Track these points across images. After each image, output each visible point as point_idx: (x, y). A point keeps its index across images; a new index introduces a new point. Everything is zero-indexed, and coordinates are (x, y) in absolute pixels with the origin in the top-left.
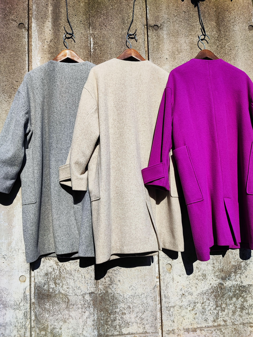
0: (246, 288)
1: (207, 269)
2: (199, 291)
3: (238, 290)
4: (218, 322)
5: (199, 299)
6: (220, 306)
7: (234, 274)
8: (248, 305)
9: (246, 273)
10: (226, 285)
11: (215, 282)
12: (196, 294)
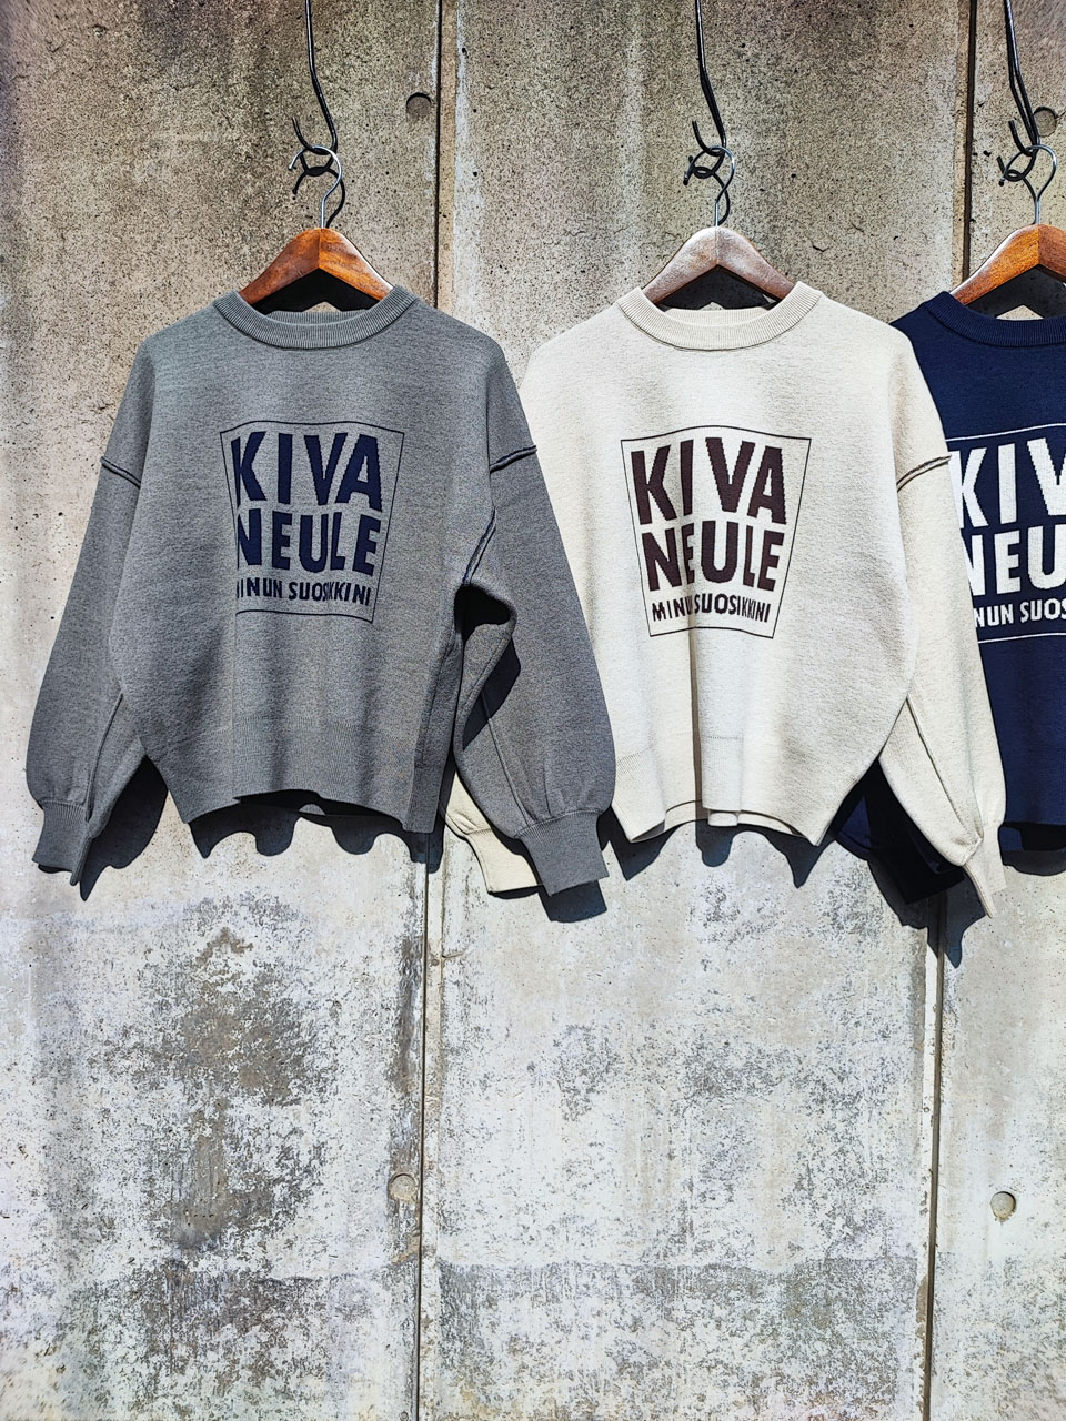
0: (285, 1290)
1: (122, 1200)
2: (82, 1281)
3: (248, 1296)
4: (152, 1411)
5: (77, 1313)
6: (166, 1352)
7: (237, 1229)
8: (289, 1359)
9: (290, 1231)
10: (198, 1270)
11: (150, 1254)
12: (68, 1293)
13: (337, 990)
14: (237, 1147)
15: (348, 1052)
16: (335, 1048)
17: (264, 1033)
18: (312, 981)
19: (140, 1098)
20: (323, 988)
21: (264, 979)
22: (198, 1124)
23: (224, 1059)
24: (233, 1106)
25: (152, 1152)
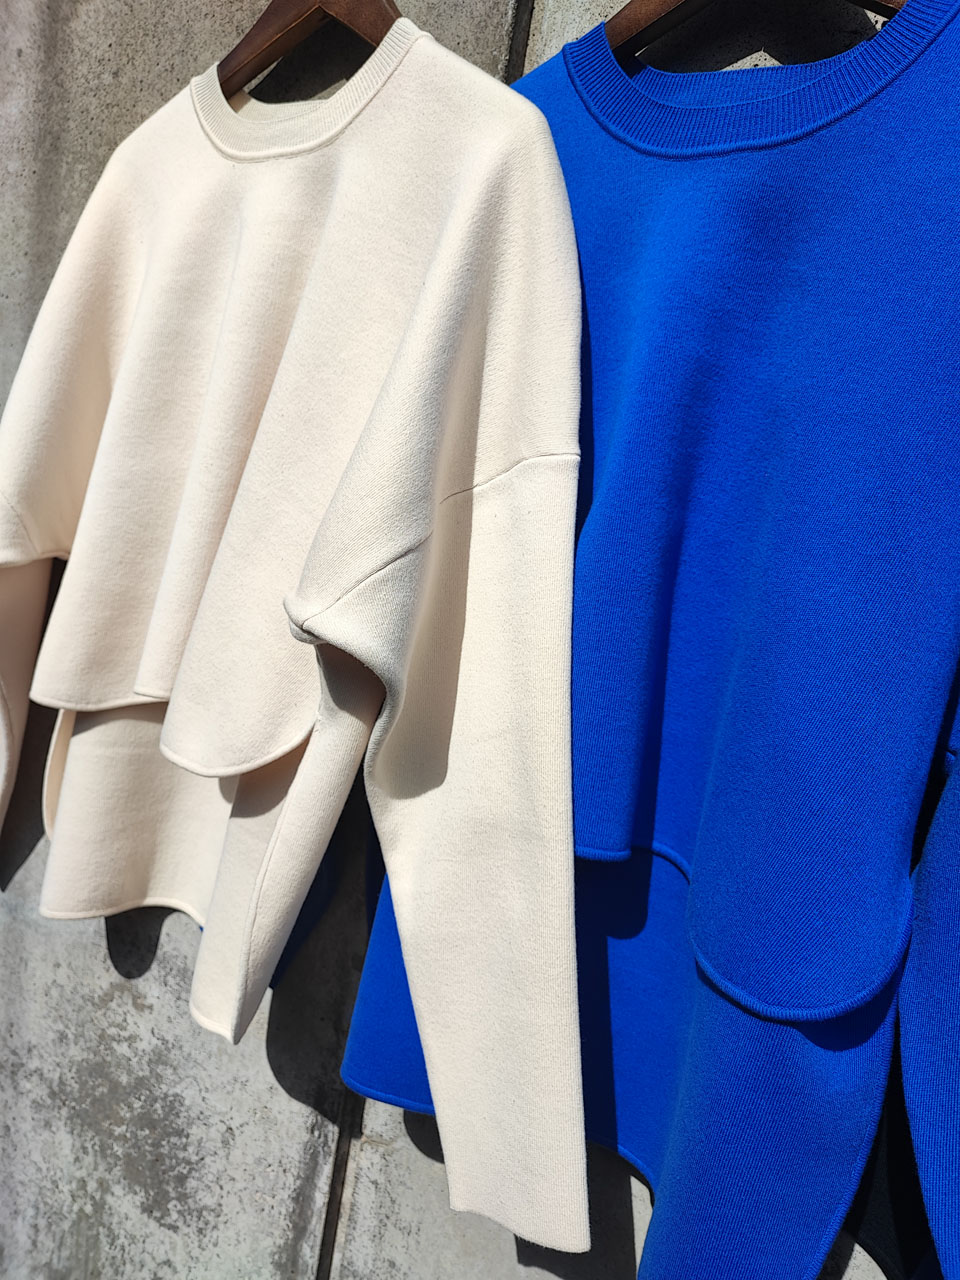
13: (234, 1113)
14: (112, 1244)
15: (234, 1200)
16: (221, 1188)
17: (152, 1125)
18: (208, 1086)
19: (35, 1131)
20: (217, 1102)
21: (159, 1058)
22: (81, 1193)
23: (111, 1134)
24: (113, 1194)
25: (40, 1198)
